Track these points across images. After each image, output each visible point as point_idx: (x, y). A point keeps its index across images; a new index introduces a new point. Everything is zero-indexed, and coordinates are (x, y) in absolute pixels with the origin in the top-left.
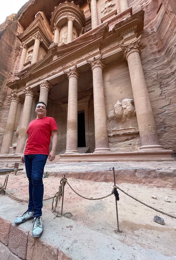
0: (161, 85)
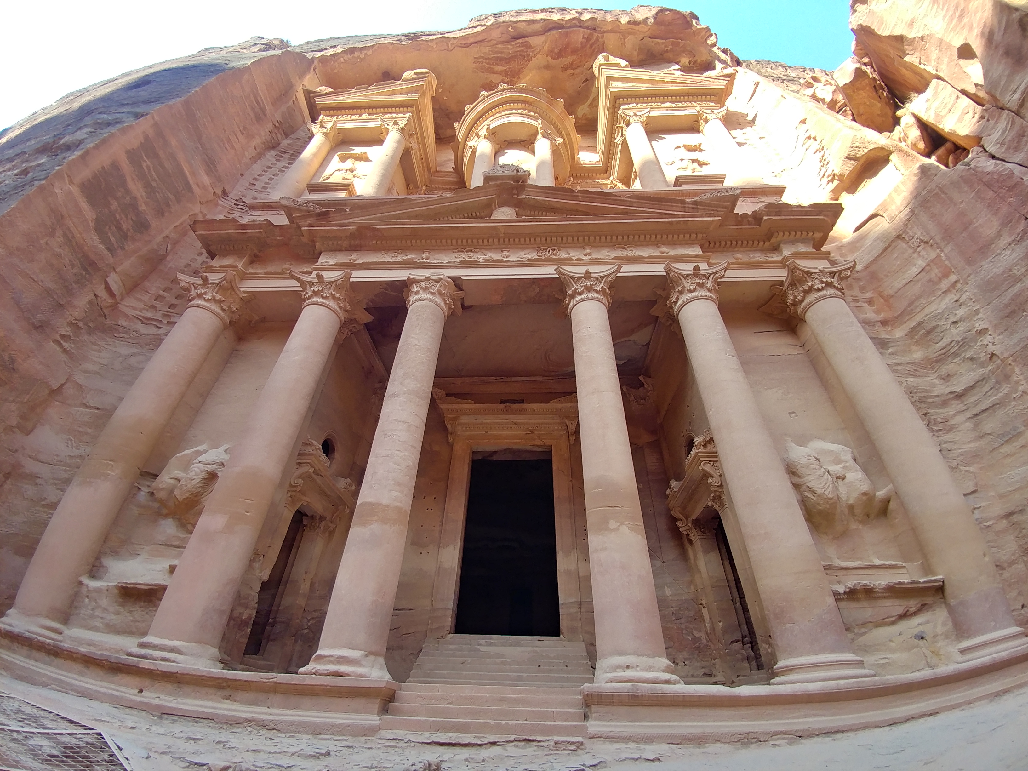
0: (929, 421)
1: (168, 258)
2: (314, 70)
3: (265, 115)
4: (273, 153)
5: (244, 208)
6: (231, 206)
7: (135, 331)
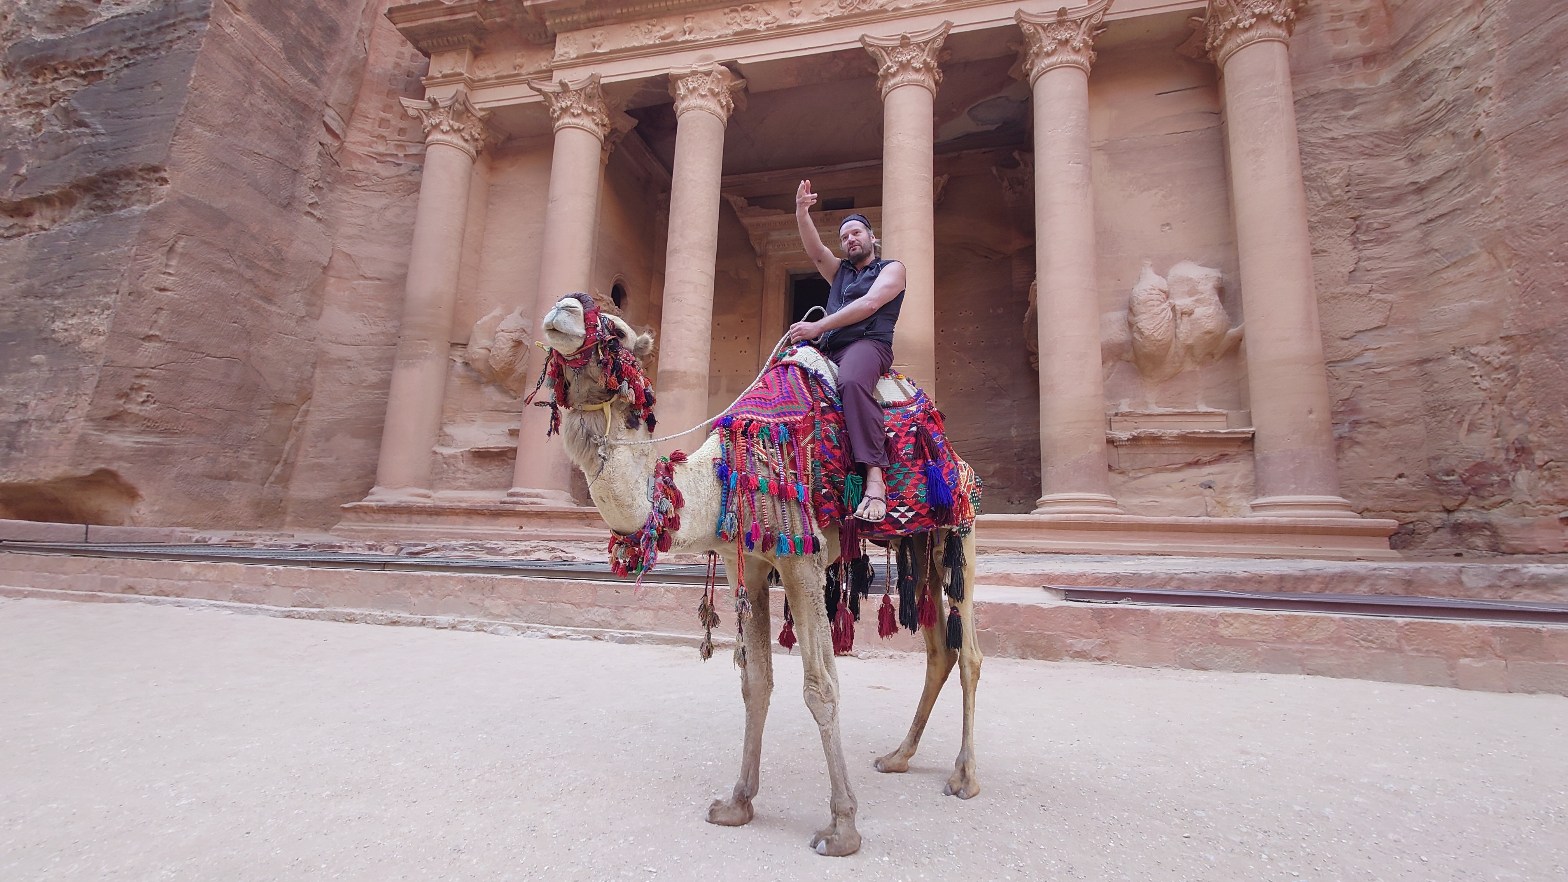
0: (1358, 227)
7: (376, 175)
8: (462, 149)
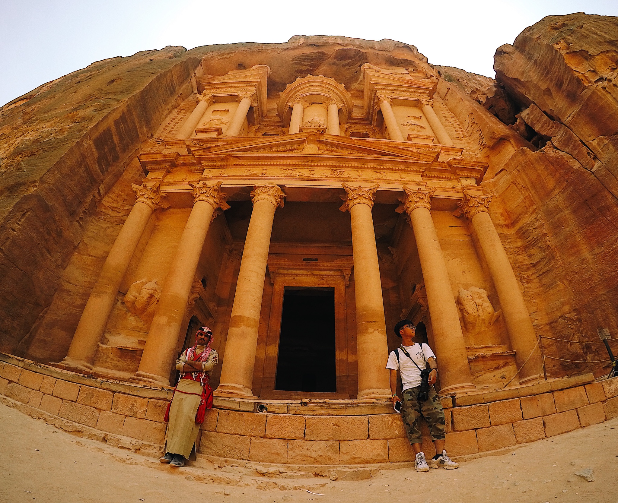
1: (124, 174)
2: (201, 65)
3: (175, 92)
4: (176, 110)
5: (160, 143)
6: (154, 142)
7: (109, 215)
8: (149, 206)
